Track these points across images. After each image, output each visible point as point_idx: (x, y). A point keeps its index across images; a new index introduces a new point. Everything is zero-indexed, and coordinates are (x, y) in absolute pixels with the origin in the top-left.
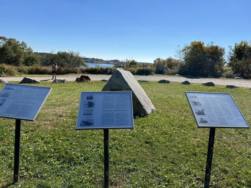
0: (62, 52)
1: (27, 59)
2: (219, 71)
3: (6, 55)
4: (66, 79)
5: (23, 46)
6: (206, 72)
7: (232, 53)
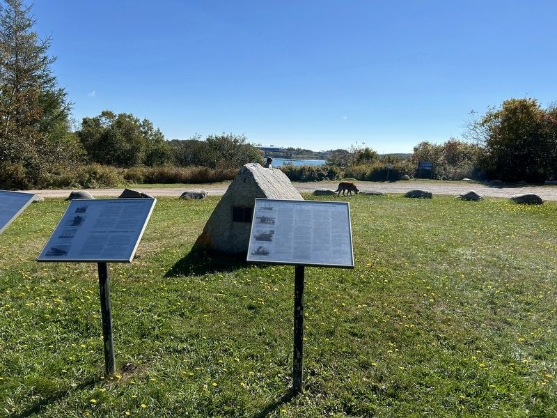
1: (152, 153)
3: (112, 147)
4: (207, 191)
5: (146, 128)
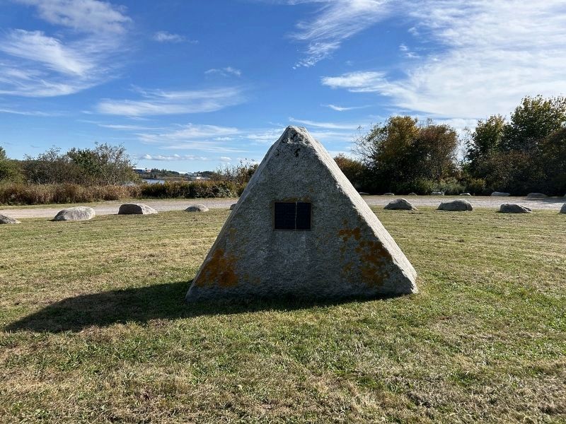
0: (80, 152)
7: (473, 142)
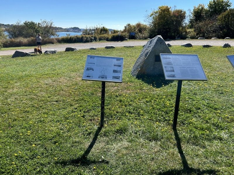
2: (184, 33)
4: (56, 50)
6: (173, 34)
7: (192, 16)
